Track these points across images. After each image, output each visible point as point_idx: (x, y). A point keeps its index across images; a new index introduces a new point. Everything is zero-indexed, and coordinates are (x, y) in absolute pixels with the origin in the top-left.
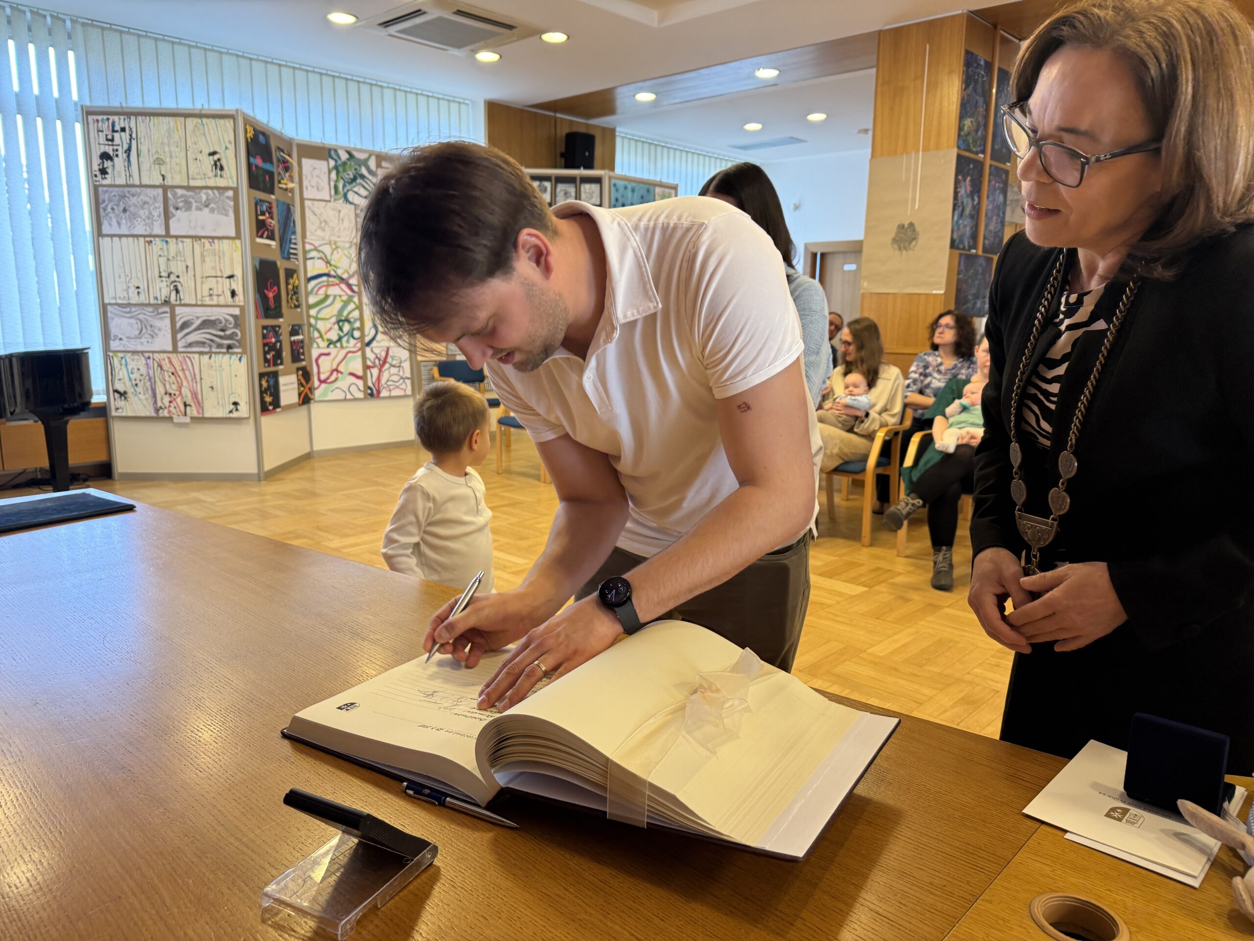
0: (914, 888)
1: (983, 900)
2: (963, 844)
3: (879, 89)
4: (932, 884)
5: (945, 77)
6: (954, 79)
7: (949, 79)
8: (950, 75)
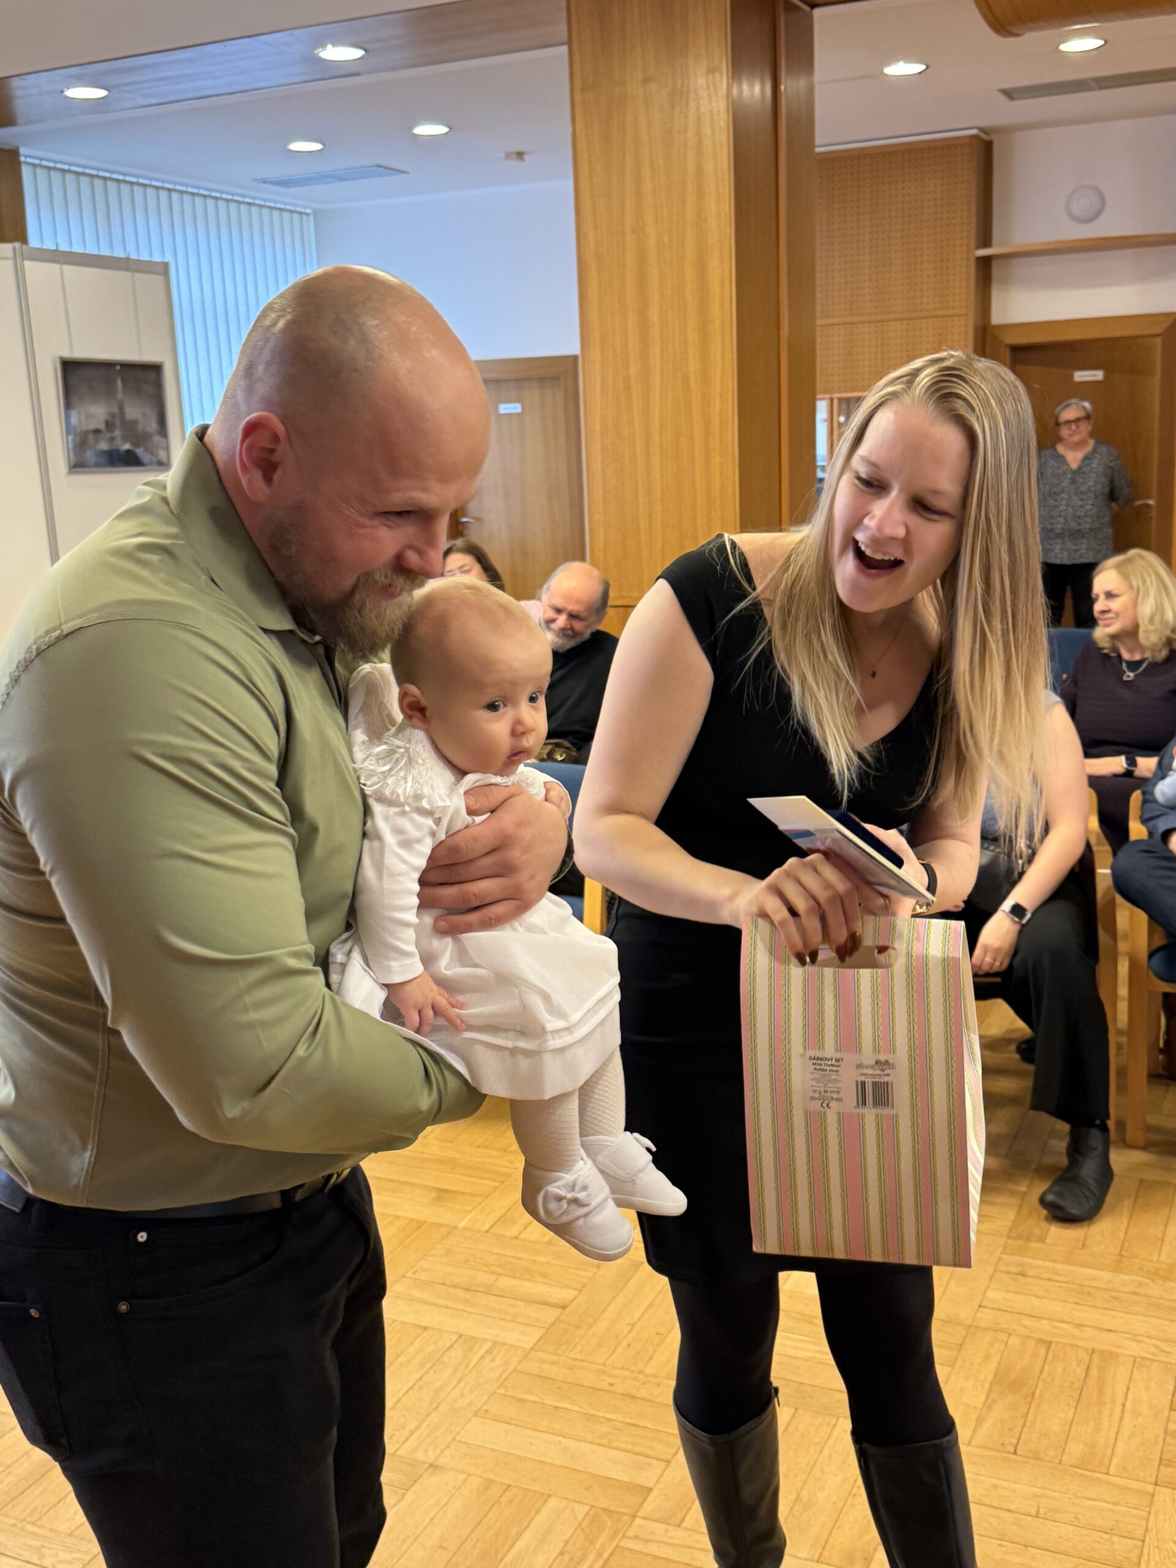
3: (578, 97)
5: (701, 81)
6: (718, 85)
7: (708, 84)
8: (710, 77)
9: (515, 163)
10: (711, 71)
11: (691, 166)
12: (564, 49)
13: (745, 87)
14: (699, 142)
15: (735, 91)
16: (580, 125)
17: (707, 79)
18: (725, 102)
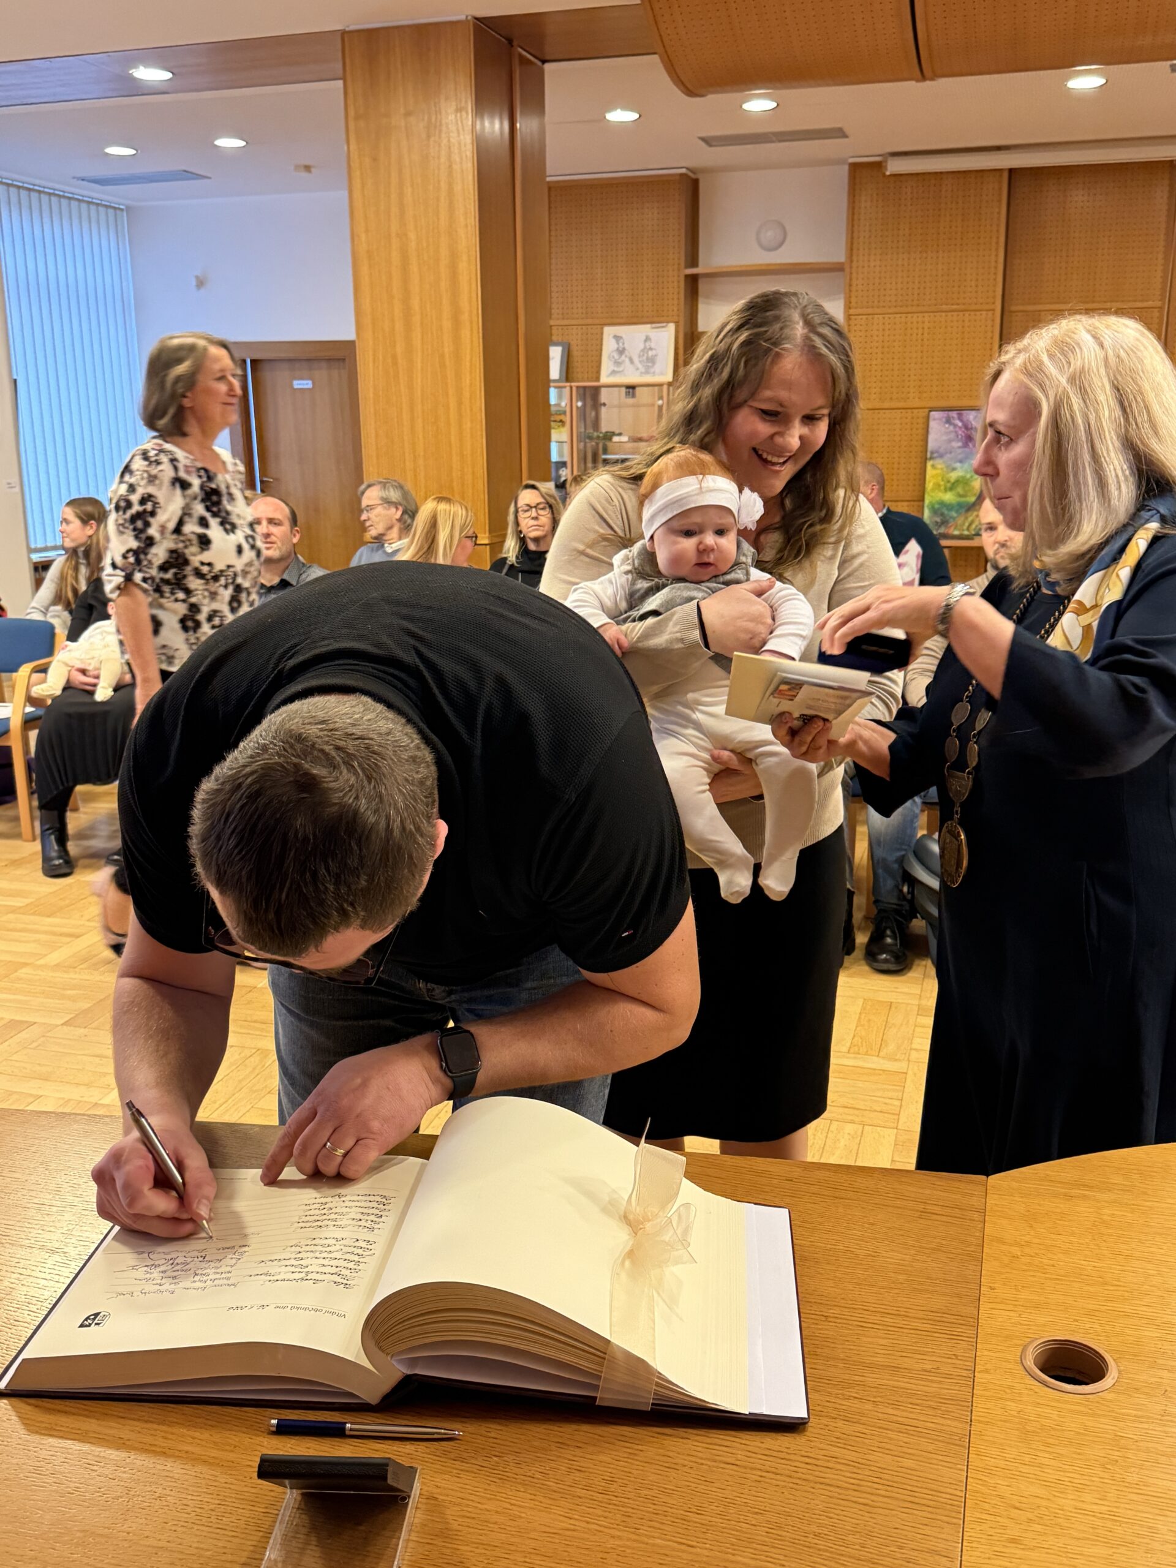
0: (912, 1381)
1: (979, 1372)
2: (926, 1313)
3: (352, 124)
4: (926, 1371)
5: (452, 117)
6: (464, 122)
7: (457, 121)
8: (459, 115)
9: (304, 174)
10: (459, 110)
11: (444, 186)
12: (340, 84)
13: (487, 124)
14: (450, 166)
15: (478, 127)
16: (353, 146)
17: (456, 116)
18: (470, 136)
